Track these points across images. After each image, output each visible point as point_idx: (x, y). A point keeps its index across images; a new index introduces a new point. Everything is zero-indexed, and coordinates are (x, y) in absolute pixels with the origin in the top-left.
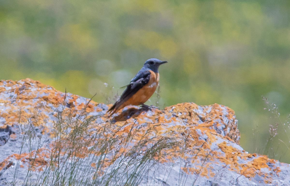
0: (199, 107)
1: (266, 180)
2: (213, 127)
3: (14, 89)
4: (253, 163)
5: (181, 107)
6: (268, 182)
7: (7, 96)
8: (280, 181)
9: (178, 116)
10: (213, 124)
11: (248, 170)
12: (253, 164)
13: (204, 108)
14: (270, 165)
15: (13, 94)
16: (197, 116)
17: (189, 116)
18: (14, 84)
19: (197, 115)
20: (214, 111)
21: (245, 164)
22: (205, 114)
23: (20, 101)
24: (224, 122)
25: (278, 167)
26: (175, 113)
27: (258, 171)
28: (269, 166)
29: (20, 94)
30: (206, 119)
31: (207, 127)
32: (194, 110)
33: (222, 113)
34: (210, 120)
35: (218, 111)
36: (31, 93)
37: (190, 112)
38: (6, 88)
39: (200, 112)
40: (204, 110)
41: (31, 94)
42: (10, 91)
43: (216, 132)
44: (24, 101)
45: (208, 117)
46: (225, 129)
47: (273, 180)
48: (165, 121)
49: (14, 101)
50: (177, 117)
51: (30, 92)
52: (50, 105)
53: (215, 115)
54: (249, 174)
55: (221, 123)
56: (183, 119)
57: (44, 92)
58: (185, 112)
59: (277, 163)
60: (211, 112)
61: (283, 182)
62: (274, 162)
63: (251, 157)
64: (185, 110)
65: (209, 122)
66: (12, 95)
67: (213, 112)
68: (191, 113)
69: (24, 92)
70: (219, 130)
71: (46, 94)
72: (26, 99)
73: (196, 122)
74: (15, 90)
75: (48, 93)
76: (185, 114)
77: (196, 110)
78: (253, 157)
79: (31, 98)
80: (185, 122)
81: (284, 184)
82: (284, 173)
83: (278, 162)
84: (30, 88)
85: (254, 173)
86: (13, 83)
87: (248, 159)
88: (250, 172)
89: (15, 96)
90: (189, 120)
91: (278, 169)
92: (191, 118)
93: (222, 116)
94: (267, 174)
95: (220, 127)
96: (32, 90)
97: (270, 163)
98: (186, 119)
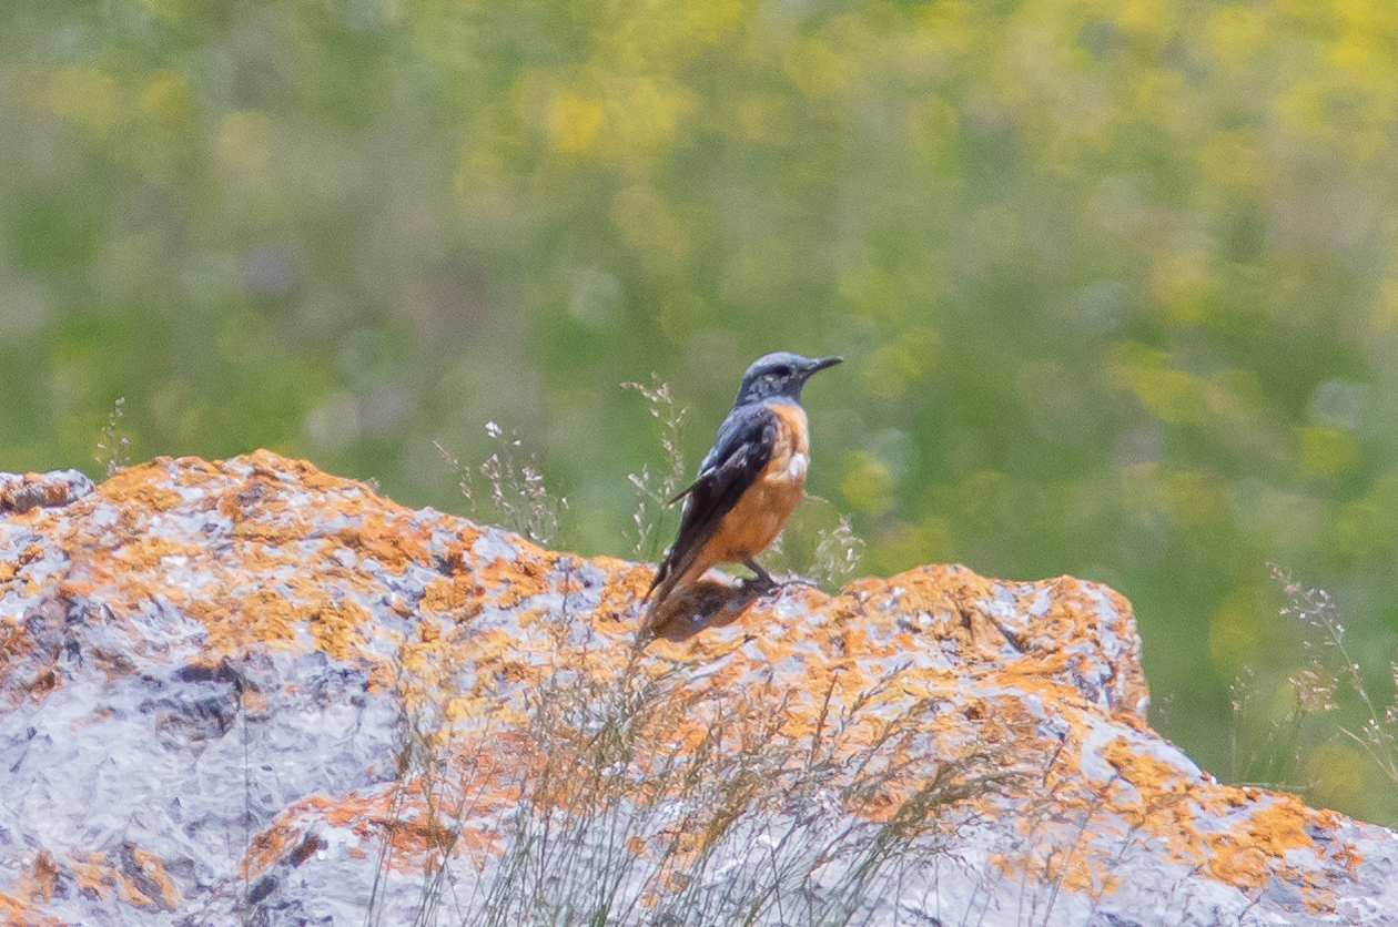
0: (997, 589)
1: (1313, 901)
2: (1068, 674)
3: (217, 499)
4: (1252, 828)
5: (927, 591)
6: (1319, 908)
7: (192, 525)
8: (1365, 904)
9: (922, 627)
10: (1065, 663)
11: (1238, 860)
12: (1253, 835)
13: (1020, 596)
14: (1319, 835)
15: (213, 517)
16: (995, 628)
17: (962, 628)
18: (211, 475)
19: (996, 624)
20: (1064, 607)
21: (1224, 833)
22: (1025, 619)
23: (249, 547)
24: (1106, 652)
25: (1350, 841)
26: (908, 614)
27: (1274, 863)
28: (1314, 838)
29: (246, 517)
30: (1033, 642)
31: (1045, 674)
32: (981, 604)
33: (1096, 615)
34: (1049, 644)
35: (1080, 606)
36: (291, 515)
37: (967, 609)
38: (181, 490)
39: (1004, 609)
40: (1018, 601)
41: (291, 519)
42: (199, 507)
43: (1080, 696)
44: (265, 549)
45: (1041, 631)
46: (1109, 680)
47: (1337, 901)
48: (872, 651)
49: (223, 547)
50: (916, 630)
51: (285, 510)
52: (372, 565)
53: (1070, 625)
54: (1246, 875)
55: (1096, 658)
56: (940, 638)
57: (340, 511)
58: (947, 610)
59: (1344, 829)
60: (1049, 610)
61: (1379, 906)
62: (1334, 824)
63: (1240, 805)
64: (944, 600)
65: (1049, 652)
66: (212, 522)
67: (1059, 610)
68: (971, 614)
69: (258, 513)
70: (1092, 688)
71: (352, 520)
72: (272, 539)
73: (992, 652)
74: (221, 500)
75: (357, 515)
76: (945, 618)
77: (987, 602)
78: (1250, 803)
79: (291, 534)
80: (950, 652)
81: (1385, 914)
82: (1376, 869)
83: (1347, 824)
84: (282, 495)
85: (1262, 870)
86: (206, 471)
87: (1230, 813)
88: (1245, 867)
89: (223, 529)
90: (964, 644)
91: (1352, 851)
92: (972, 637)
93: (1096, 629)
94: (1312, 873)
95: (1093, 673)
96: (292, 503)
97: (1317, 829)
98: (954, 640)
